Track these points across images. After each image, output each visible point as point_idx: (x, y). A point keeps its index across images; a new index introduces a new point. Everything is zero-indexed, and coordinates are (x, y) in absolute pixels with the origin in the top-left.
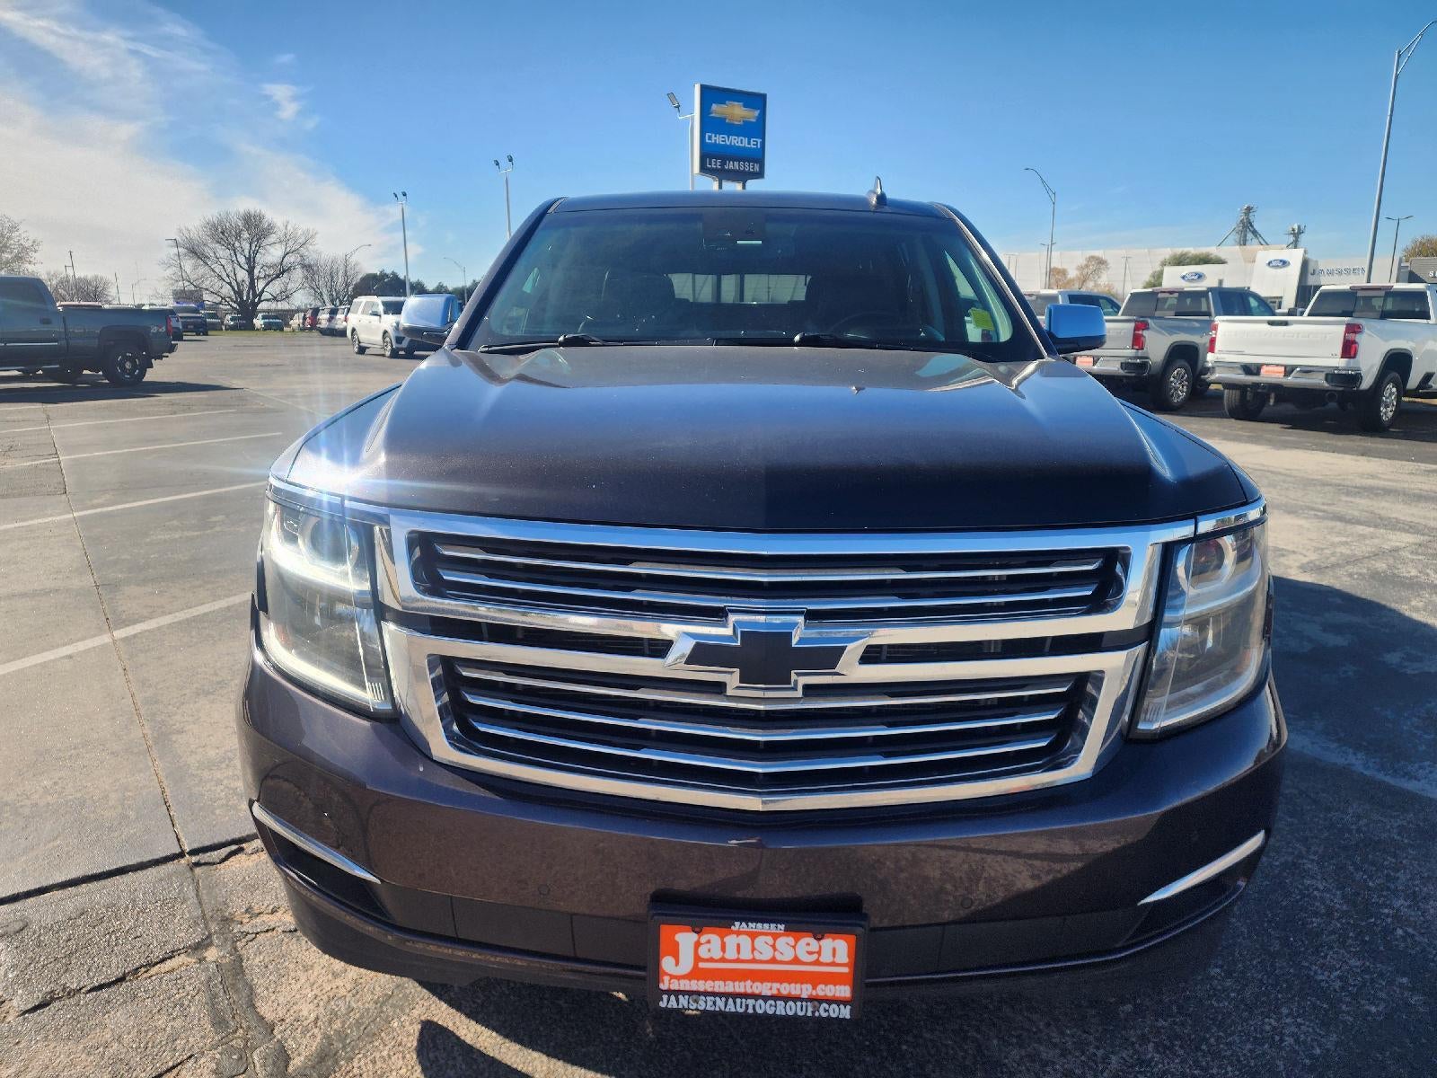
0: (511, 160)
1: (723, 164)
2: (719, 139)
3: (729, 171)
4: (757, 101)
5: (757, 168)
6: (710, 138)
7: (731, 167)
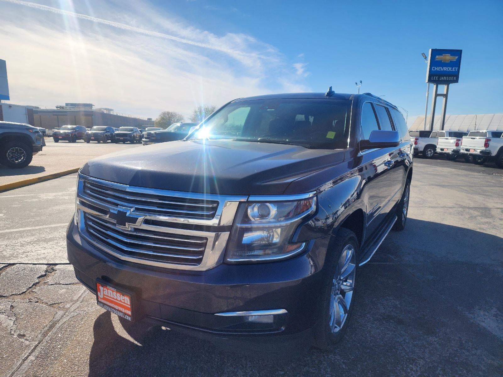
0: (361, 82)
1: (439, 78)
2: (438, 69)
3: (442, 80)
4: (458, 53)
5: (455, 78)
6: (434, 69)
7: (443, 79)
